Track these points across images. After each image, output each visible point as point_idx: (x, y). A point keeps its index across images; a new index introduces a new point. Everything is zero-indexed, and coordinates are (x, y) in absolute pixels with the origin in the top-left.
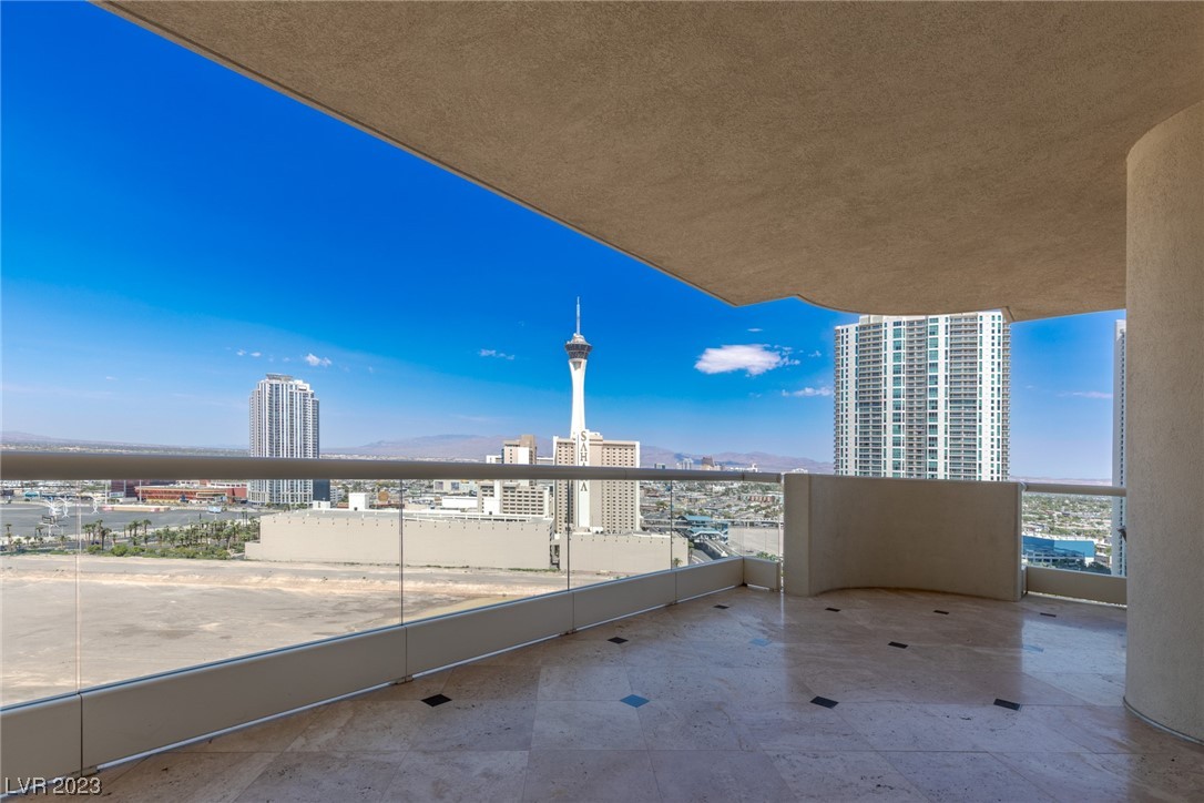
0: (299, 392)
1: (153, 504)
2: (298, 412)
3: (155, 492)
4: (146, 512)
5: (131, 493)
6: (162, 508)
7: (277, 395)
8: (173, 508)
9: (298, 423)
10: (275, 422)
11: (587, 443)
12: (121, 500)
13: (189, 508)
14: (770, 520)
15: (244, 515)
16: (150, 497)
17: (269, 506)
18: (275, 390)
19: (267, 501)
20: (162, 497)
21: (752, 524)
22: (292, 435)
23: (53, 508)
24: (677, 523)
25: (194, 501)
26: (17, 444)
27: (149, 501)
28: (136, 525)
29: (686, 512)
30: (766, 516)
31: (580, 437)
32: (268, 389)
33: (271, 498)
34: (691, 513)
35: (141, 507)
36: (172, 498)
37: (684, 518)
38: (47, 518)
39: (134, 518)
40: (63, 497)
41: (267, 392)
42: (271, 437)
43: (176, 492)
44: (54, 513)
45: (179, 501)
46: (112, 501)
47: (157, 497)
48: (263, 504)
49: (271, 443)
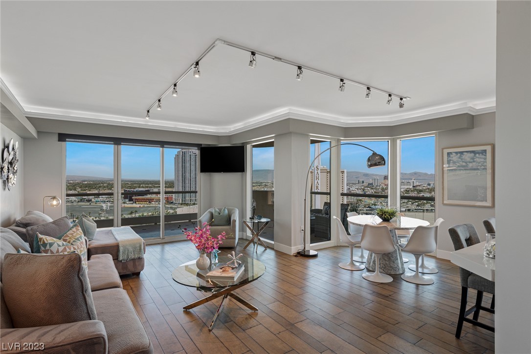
0: (193, 154)
1: (139, 204)
2: (193, 163)
3: (139, 199)
4: (136, 207)
5: (131, 200)
6: (142, 206)
7: (185, 156)
8: (146, 206)
9: (193, 168)
10: (184, 167)
11: (319, 171)
12: (127, 203)
13: (151, 205)
14: (420, 208)
15: (171, 208)
16: (138, 201)
17: (181, 204)
18: (184, 154)
19: (181, 202)
20: (142, 201)
21: (409, 210)
22: (190, 173)
23: (104, 205)
24: (367, 210)
25: (153, 203)
26: (93, 181)
27: (137, 203)
28: (132, 213)
29: (372, 205)
30: (417, 206)
31: (316, 168)
32: (181, 154)
33: (182, 201)
34: (375, 205)
35: (134, 205)
36: (145, 201)
37: (370, 208)
38: (102, 210)
39: (131, 210)
40: (107, 202)
41: (181, 155)
42: (182, 175)
43: (147, 199)
44: (104, 208)
45: (148, 203)
46: (124, 203)
47: (140, 201)
48: (179, 203)
49: (182, 177)
